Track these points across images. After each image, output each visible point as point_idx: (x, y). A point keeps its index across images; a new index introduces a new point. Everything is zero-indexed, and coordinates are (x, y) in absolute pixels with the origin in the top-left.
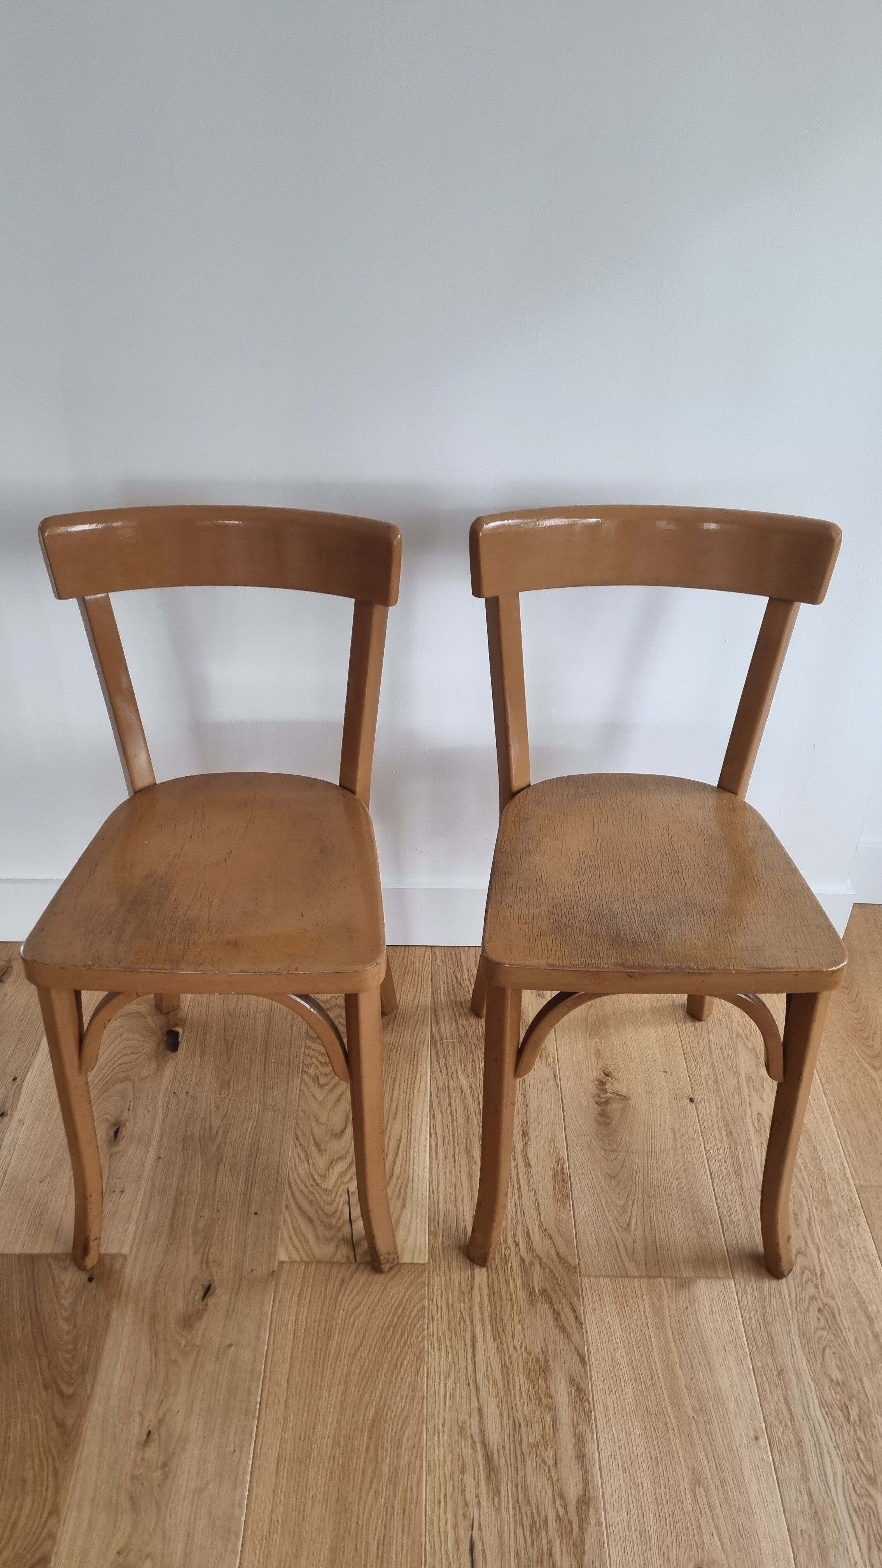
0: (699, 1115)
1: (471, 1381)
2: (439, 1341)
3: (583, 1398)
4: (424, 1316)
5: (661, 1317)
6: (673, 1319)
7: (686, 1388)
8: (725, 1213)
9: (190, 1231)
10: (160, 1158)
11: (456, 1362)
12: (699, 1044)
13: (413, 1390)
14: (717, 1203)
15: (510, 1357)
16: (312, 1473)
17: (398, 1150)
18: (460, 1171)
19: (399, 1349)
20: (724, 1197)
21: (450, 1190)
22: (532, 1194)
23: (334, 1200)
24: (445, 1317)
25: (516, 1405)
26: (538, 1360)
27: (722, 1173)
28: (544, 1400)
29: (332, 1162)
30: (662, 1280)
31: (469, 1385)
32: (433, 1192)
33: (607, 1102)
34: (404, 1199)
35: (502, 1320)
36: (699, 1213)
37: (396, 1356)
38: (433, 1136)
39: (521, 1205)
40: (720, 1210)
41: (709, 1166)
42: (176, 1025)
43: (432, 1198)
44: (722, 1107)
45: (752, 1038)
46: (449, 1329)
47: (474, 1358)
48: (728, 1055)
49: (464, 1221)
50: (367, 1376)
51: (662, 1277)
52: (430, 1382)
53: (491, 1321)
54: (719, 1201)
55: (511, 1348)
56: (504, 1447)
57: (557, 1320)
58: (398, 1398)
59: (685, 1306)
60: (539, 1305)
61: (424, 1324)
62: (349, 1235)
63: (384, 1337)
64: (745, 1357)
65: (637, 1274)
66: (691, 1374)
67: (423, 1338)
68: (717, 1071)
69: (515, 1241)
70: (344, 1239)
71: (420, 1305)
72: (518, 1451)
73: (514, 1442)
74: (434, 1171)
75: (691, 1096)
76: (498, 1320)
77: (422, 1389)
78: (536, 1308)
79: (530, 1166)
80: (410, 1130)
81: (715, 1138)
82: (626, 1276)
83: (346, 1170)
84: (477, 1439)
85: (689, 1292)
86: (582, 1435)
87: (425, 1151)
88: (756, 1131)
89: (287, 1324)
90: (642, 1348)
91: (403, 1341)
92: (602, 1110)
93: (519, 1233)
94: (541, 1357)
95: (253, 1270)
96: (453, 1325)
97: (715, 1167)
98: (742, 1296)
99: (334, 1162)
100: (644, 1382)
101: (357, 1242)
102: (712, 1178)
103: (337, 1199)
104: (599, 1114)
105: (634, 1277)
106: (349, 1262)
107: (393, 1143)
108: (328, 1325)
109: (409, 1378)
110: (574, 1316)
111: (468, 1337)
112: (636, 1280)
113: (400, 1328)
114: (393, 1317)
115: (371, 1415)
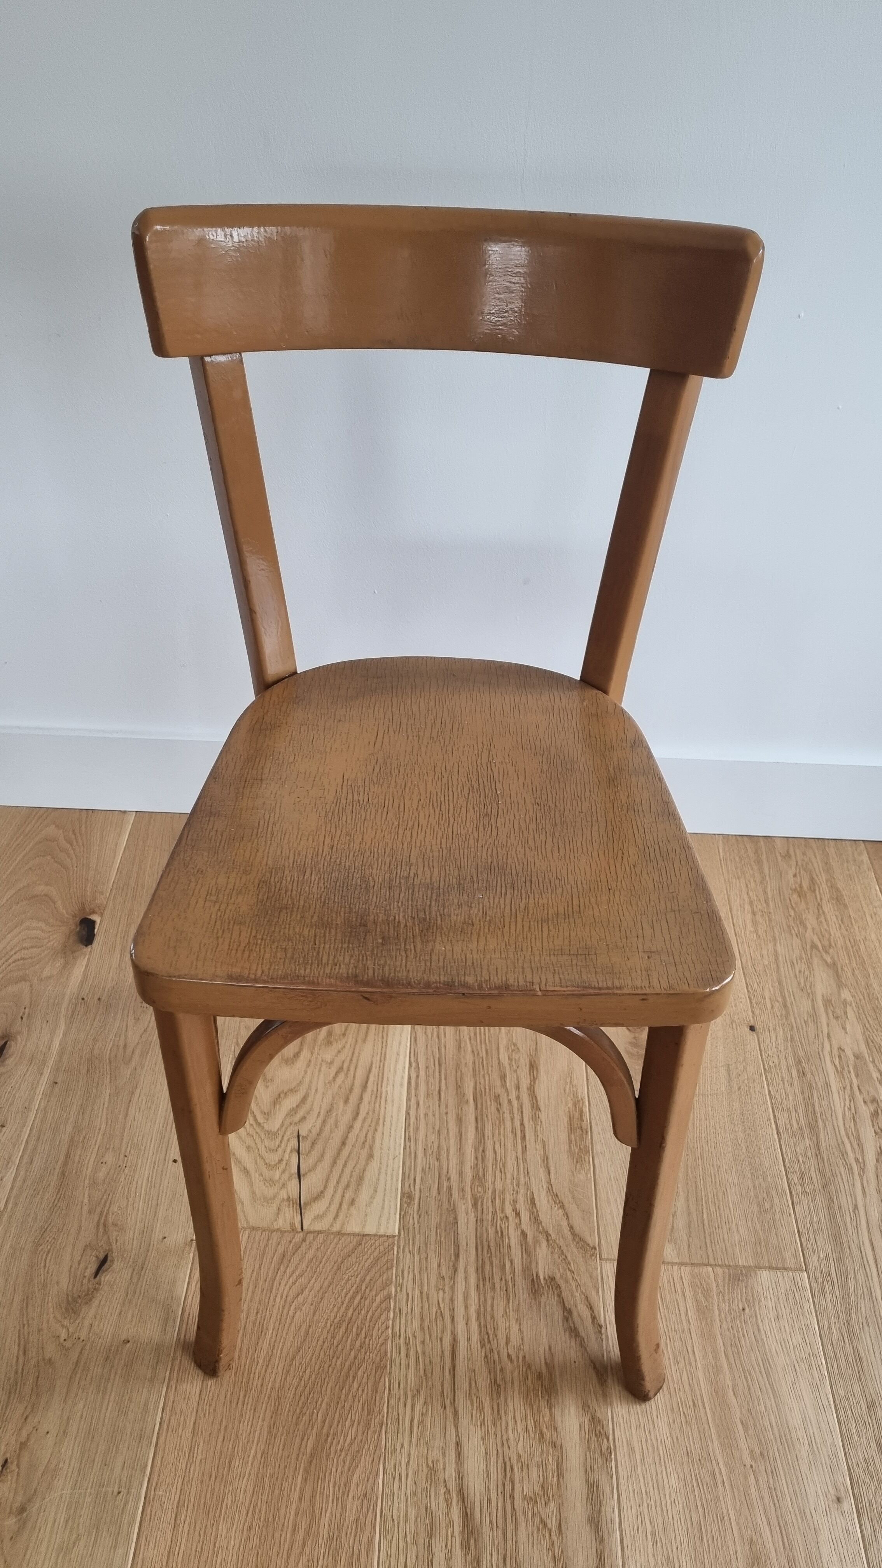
0: (762, 1048)
1: (448, 1403)
2: (407, 1344)
3: (600, 1432)
4: (389, 1308)
5: (709, 1321)
6: (724, 1326)
7: (742, 1423)
8: (796, 1181)
9: (87, 1182)
10: (56, 1083)
11: (429, 1375)
12: (762, 956)
13: (368, 1413)
14: (785, 1166)
15: (502, 1370)
16: (223, 1529)
17: (367, 1082)
18: (447, 1113)
19: (353, 1354)
20: (794, 1159)
21: (433, 1138)
22: (539, 1146)
23: (279, 1146)
24: (417, 1310)
25: (508, 1440)
26: (540, 1375)
27: (791, 1125)
28: (547, 1434)
29: (279, 1095)
30: (710, 1269)
31: (445, 1408)
32: (409, 1139)
34: (371, 1148)
35: (493, 1317)
36: (761, 1180)
37: (347, 1364)
38: (414, 1065)
39: (525, 1161)
40: (789, 1176)
41: (775, 1116)
42: (94, 912)
43: (408, 1147)
44: (792, 1039)
45: (831, 950)
46: (422, 1329)
47: (454, 1370)
48: (800, 972)
49: (449, 1179)
50: (307, 1390)
51: (710, 1265)
52: (392, 1402)
53: (478, 1318)
54: (787, 1165)
55: (505, 1358)
56: (489, 1500)
57: (567, 1320)
58: (348, 1423)
59: (741, 1307)
60: (543, 1299)
61: (387, 1319)
62: (296, 1196)
63: (333, 1337)
64: (822, 1380)
65: (676, 1260)
66: (748, 1404)
67: (386, 1340)
68: (786, 991)
69: (515, 1210)
70: (288, 1199)
71: (385, 1292)
72: (509, 1507)
73: (503, 1493)
74: (412, 1112)
75: (752, 1023)
76: (488, 1317)
77: (380, 1412)
79: (538, 1109)
80: (383, 1057)
81: (783, 1080)
83: (297, 1106)
84: (453, 1486)
85: (746, 1287)
86: (598, 1488)
87: (402, 1085)
88: (837, 1071)
90: (682, 1364)
91: (358, 1343)
92: (635, 1038)
93: (521, 1198)
94: (544, 1371)
95: (165, 1238)
96: (427, 1323)
97: (783, 1119)
98: (819, 1296)
99: (282, 1096)
100: (684, 1413)
101: (306, 1204)
102: (778, 1133)
103: (283, 1145)
104: (631, 1043)
105: (673, 1264)
106: (293, 1230)
107: (360, 1074)
108: (259, 1316)
109: (364, 1396)
110: (591, 1315)
111: (447, 1339)
112: (675, 1268)
113: (356, 1325)
114: (347, 1309)
115: (310, 1444)
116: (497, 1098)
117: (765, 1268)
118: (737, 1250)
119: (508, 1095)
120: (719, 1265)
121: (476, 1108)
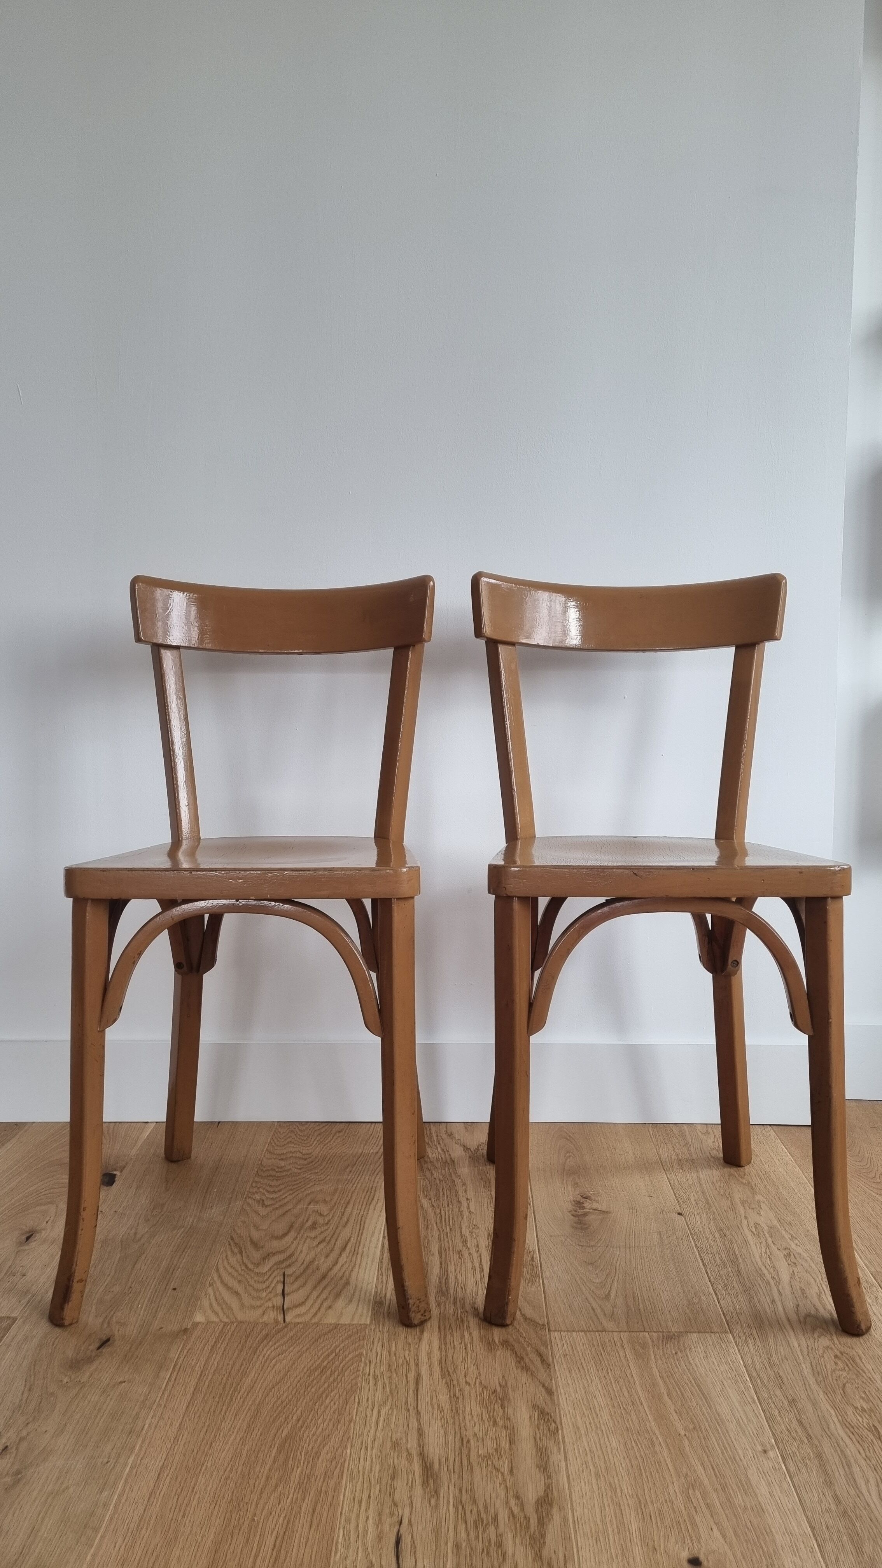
0: (689, 1223)
1: (411, 1408)
2: (375, 1378)
3: (548, 1419)
4: (360, 1361)
5: (645, 1360)
6: (659, 1362)
7: (676, 1412)
8: (720, 1288)
11: (395, 1394)
12: (687, 1180)
13: (339, 1415)
14: (710, 1281)
15: (460, 1390)
16: (202, 1480)
17: (346, 1247)
19: (326, 1385)
20: (718, 1277)
23: (267, 1280)
24: (385, 1361)
25: (465, 1426)
26: (494, 1392)
27: (715, 1261)
28: (501, 1423)
29: (269, 1255)
30: (647, 1333)
31: (408, 1411)
33: (585, 1214)
34: (348, 1279)
35: (453, 1362)
36: (690, 1288)
37: (321, 1390)
40: (715, 1286)
41: (701, 1257)
42: (115, 1170)
43: (380, 1279)
44: (714, 1219)
45: (746, 1177)
46: (389, 1370)
47: (417, 1391)
48: (720, 1187)
50: (284, 1404)
51: (646, 1331)
52: (360, 1409)
53: (440, 1362)
54: (712, 1280)
55: (463, 1383)
56: (447, 1459)
57: (520, 1362)
58: (320, 1421)
59: (674, 1352)
60: (498, 1353)
61: (359, 1366)
62: (280, 1305)
63: (309, 1376)
64: (748, 1389)
65: (616, 1329)
66: (681, 1401)
67: (357, 1377)
68: (708, 1196)
70: (273, 1307)
71: (357, 1353)
72: (465, 1462)
73: (460, 1453)
75: (680, 1211)
76: (449, 1363)
77: (350, 1414)
78: (495, 1356)
80: (360, 1234)
81: (707, 1239)
82: (604, 1331)
83: (284, 1260)
84: (414, 1452)
85: (678, 1342)
86: (546, 1449)
87: (376, 1247)
88: (754, 1235)
89: (195, 1366)
90: (622, 1382)
91: (332, 1379)
92: (579, 1220)
94: (499, 1389)
95: (162, 1328)
96: (394, 1367)
97: (708, 1258)
98: (743, 1345)
100: (624, 1408)
101: (289, 1309)
102: (704, 1264)
103: (270, 1279)
104: (576, 1223)
105: (613, 1332)
106: (276, 1321)
107: (339, 1243)
108: (243, 1367)
109: (336, 1406)
110: (541, 1360)
111: (412, 1376)
112: (615, 1334)
113: (330, 1369)
114: (323, 1361)
115: (285, 1433)
116: (459, 1252)
117: (695, 1332)
118: (670, 1324)
119: (469, 1250)
120: (655, 1332)
121: (441, 1257)
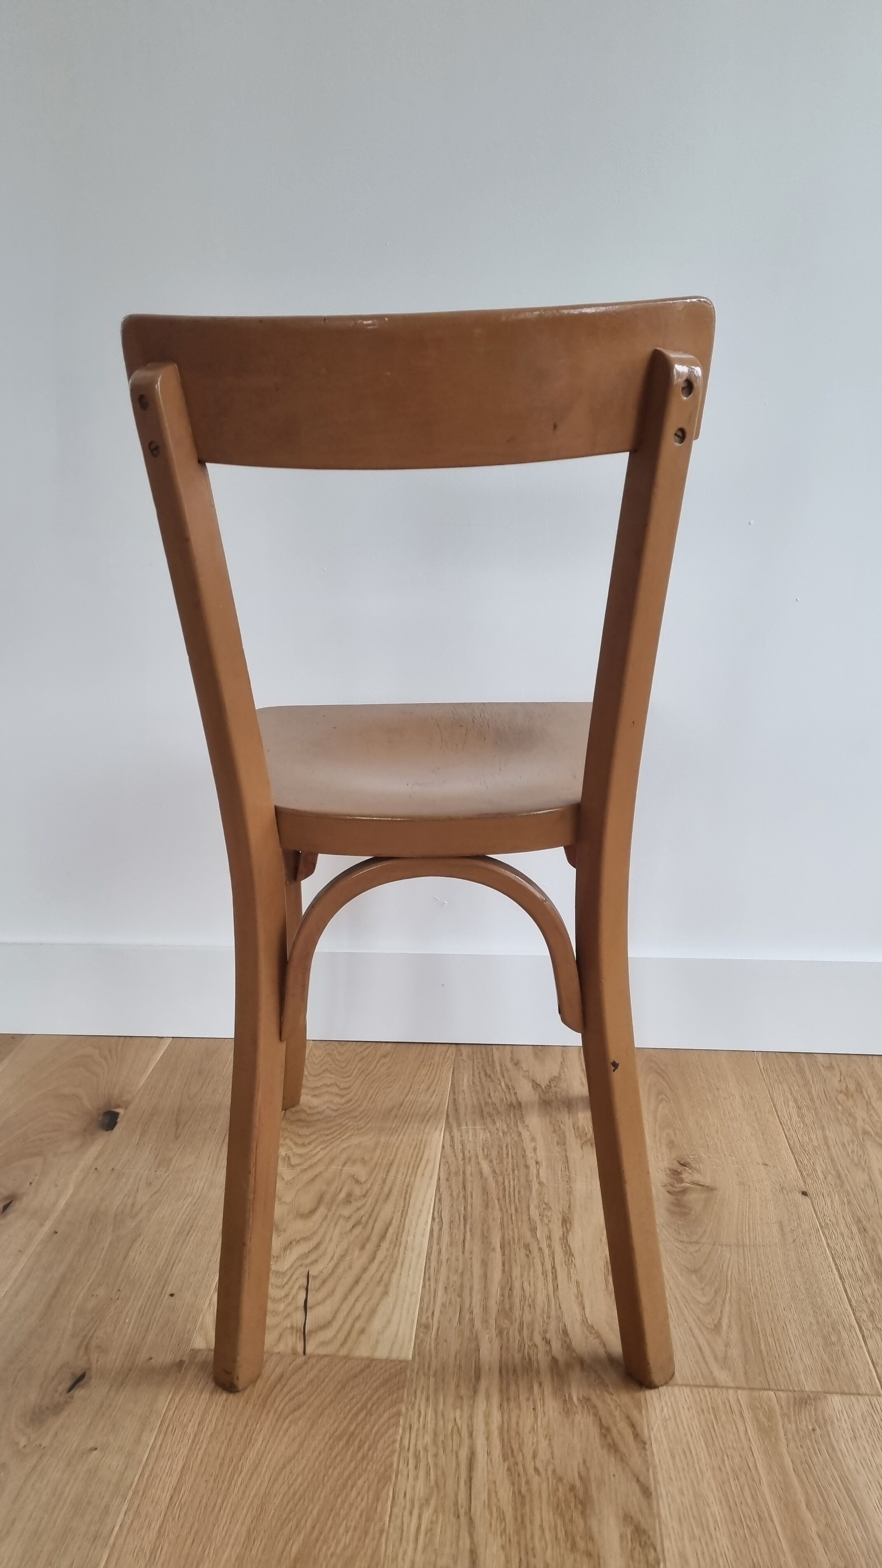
0: (817, 1209)
1: (462, 1512)
2: (417, 1457)
3: (646, 1543)
4: (397, 1424)
5: (773, 1439)
6: (792, 1444)
7: (819, 1536)
8: (865, 1318)
9: (73, 1311)
10: (56, 1233)
11: (441, 1485)
12: (810, 1139)
13: (367, 1521)
14: (851, 1305)
15: (528, 1482)
17: (386, 1233)
18: (471, 1258)
19: (353, 1465)
20: (861, 1299)
21: (455, 1278)
22: (573, 1286)
23: (286, 1283)
24: (430, 1427)
25: (533, 1549)
26: (572, 1488)
27: (856, 1273)
28: (581, 1544)
29: (291, 1243)
30: (772, 1393)
31: (458, 1517)
32: (429, 1279)
33: (684, 1191)
34: (387, 1286)
35: (518, 1433)
36: (824, 1316)
37: (346, 1473)
38: (437, 1220)
39: (557, 1297)
40: (857, 1314)
41: (836, 1264)
42: (118, 1106)
43: (427, 1286)
44: (849, 1202)
46: (435, 1442)
47: (470, 1482)
48: (853, 1152)
49: (471, 1312)
50: (297, 1496)
51: (772, 1390)
52: (395, 1510)
53: (501, 1433)
54: (854, 1304)
55: (531, 1471)
57: (605, 1436)
58: (341, 1530)
59: (810, 1428)
60: (578, 1418)
61: (396, 1433)
62: (301, 1324)
63: (331, 1449)
65: (733, 1385)
66: (826, 1519)
67: (393, 1452)
68: (839, 1166)
69: (544, 1338)
70: (292, 1327)
71: (395, 1410)
74: (434, 1257)
75: (805, 1190)
76: (513, 1433)
77: (381, 1519)
78: (573, 1422)
79: (572, 1255)
80: (404, 1214)
81: (842, 1235)
82: (716, 1386)
83: (309, 1252)
85: (816, 1410)
87: (423, 1235)
89: (186, 1426)
90: (743, 1479)
91: (360, 1455)
92: (676, 1199)
93: (552, 1327)
94: (578, 1483)
95: (151, 1359)
96: (441, 1438)
97: (846, 1267)
99: (294, 1243)
100: (748, 1526)
101: (311, 1332)
102: (841, 1277)
103: (291, 1283)
104: (672, 1204)
105: (727, 1388)
106: (295, 1353)
107: (379, 1226)
108: (248, 1429)
109: (364, 1503)
110: (633, 1432)
111: (464, 1454)
112: (731, 1392)
113: (359, 1438)
114: (350, 1424)
115: (295, 1549)
116: (527, 1247)
117: (837, 1393)
118: (802, 1377)
119: (538, 1244)
120: (782, 1390)
121: (504, 1254)
